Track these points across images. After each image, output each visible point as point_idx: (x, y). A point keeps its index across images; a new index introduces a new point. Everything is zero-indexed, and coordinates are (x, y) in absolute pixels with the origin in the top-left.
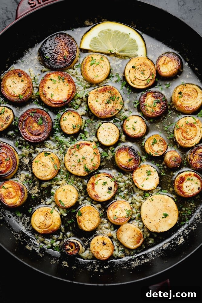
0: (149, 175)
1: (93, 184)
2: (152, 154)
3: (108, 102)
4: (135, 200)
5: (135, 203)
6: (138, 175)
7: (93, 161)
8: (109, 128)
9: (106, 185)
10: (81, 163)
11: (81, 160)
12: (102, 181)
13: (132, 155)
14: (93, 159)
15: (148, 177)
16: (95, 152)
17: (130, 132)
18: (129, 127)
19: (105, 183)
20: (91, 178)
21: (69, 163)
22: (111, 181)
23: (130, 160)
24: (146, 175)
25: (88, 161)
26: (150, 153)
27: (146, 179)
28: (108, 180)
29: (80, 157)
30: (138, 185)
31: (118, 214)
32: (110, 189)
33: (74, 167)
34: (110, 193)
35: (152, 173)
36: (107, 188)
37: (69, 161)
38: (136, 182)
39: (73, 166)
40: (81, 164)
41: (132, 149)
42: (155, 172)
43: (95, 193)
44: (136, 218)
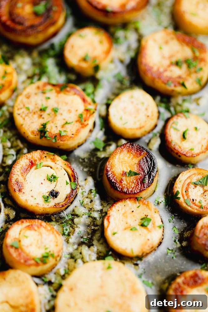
0: (142, 225)
1: (32, 164)
2: (180, 196)
3: (177, 64)
4: (81, 253)
5: (75, 261)
6: (124, 211)
7: (67, 126)
8: (143, 103)
9: (54, 184)
10: (45, 115)
11: (48, 111)
12: (51, 172)
13: (143, 169)
14: (69, 123)
15: (138, 227)
16: (84, 116)
17: (174, 136)
18: (178, 127)
19: (52, 179)
20: (39, 151)
21: (25, 100)
22: (67, 183)
23: (131, 173)
24: (138, 221)
25: (59, 120)
26: (178, 192)
27: (131, 230)
28: (63, 177)
29: (52, 104)
30: (108, 227)
31: (25, 243)
32: (54, 194)
33: (26, 112)
34: (46, 201)
35: (150, 226)
36: (50, 190)
37: (28, 97)
38: (108, 219)
39: (28, 109)
40: (42, 116)
41: (151, 160)
42: (157, 228)
43: (21, 179)
44: (54, 285)
